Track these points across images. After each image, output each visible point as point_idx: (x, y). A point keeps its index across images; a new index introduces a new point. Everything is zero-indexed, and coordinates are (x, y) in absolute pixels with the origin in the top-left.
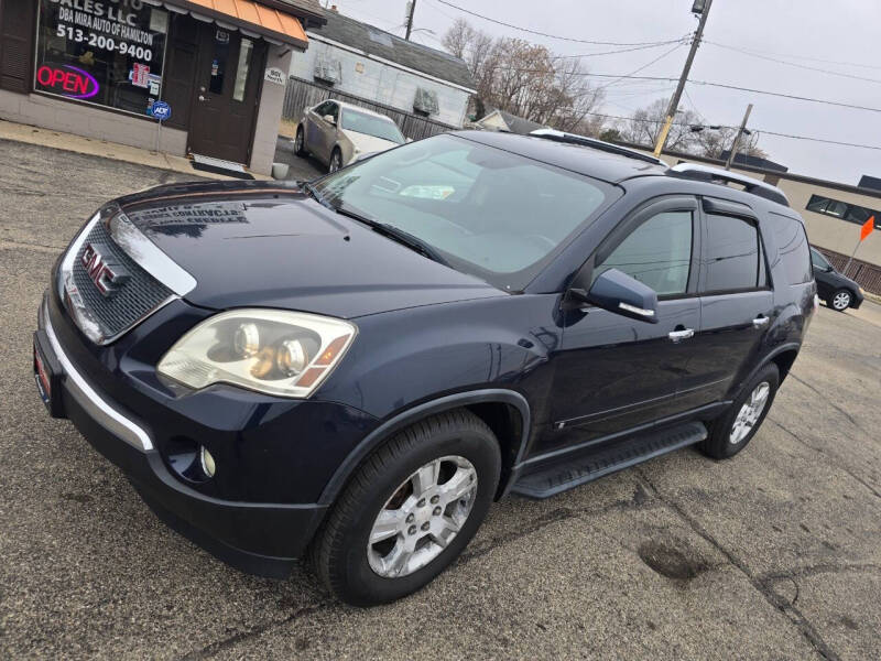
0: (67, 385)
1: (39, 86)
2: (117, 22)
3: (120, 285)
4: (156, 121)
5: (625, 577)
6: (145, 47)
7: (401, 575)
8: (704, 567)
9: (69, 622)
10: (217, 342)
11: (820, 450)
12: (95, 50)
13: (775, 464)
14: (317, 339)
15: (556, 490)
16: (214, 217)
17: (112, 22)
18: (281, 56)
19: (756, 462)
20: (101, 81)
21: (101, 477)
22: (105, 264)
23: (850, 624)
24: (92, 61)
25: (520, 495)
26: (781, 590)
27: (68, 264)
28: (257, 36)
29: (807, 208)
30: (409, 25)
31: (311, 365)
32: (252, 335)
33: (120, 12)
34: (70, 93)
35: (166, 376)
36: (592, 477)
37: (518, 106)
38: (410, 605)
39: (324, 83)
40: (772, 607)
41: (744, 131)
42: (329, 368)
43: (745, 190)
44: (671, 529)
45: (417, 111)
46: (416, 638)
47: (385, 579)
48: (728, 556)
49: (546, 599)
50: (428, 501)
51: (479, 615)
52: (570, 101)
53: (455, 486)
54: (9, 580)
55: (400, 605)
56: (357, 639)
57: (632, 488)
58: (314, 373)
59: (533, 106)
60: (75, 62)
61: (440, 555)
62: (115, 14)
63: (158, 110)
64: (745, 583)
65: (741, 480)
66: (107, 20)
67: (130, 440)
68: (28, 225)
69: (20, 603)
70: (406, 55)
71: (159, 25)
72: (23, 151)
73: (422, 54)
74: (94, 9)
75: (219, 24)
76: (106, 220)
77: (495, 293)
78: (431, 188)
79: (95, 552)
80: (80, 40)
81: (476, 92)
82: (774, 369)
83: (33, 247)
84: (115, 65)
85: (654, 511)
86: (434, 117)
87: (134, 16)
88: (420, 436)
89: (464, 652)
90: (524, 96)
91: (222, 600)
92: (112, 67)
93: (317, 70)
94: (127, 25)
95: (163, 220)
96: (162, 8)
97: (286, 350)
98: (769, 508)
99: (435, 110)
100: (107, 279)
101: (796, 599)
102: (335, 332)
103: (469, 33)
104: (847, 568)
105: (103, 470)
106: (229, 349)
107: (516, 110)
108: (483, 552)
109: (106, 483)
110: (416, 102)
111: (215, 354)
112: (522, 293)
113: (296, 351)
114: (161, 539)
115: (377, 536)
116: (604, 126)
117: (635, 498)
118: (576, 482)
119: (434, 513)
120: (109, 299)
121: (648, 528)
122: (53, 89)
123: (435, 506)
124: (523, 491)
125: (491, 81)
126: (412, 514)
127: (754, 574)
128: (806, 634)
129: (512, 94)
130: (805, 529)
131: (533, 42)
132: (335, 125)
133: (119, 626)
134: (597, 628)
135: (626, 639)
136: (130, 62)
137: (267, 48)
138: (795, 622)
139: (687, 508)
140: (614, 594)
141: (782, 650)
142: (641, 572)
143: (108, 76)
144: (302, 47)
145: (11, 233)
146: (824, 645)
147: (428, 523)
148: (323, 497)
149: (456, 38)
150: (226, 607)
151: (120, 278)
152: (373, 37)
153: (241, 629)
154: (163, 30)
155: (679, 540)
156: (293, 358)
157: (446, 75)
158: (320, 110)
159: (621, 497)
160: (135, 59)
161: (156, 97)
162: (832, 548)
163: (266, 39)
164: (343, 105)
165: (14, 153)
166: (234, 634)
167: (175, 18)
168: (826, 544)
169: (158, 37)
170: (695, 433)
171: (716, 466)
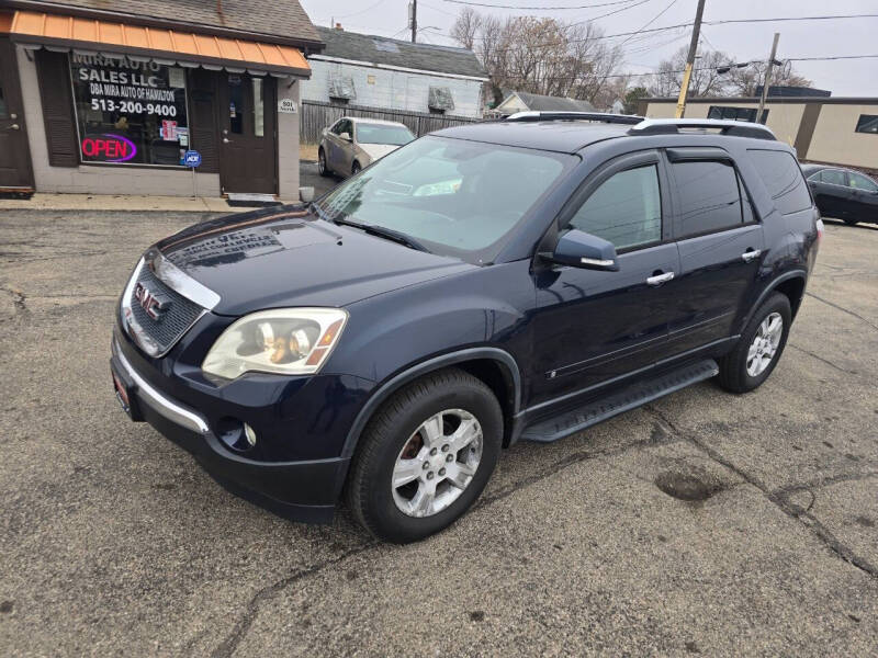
0: (140, 393)
1: (86, 158)
2: (141, 87)
3: (165, 310)
4: (190, 169)
5: (639, 502)
6: (169, 104)
7: (428, 514)
8: (719, 488)
9: (170, 575)
10: (242, 341)
11: (854, 373)
12: (127, 115)
13: (802, 391)
14: (317, 326)
15: (563, 433)
16: (250, 243)
17: (136, 87)
18: (289, 87)
19: (782, 391)
20: (137, 141)
21: (182, 470)
22: (152, 296)
23: (866, 522)
24: (127, 126)
25: (530, 441)
26: (795, 500)
27: (127, 302)
28: (264, 74)
29: (858, 130)
30: (414, 26)
31: (315, 347)
32: (267, 331)
33: (142, 77)
34: (112, 158)
35: (209, 374)
36: (598, 419)
37: (536, 84)
38: (442, 540)
39: (340, 101)
40: (785, 515)
41: (773, 62)
42: (330, 347)
43: (722, 133)
44: (688, 460)
45: (433, 110)
46: (447, 564)
47: (413, 518)
48: (745, 476)
49: (563, 526)
50: (439, 450)
51: (502, 543)
52: (589, 68)
53: (460, 436)
54: (121, 550)
55: (432, 541)
56: (397, 568)
57: (650, 428)
58: (318, 353)
59: (551, 80)
60: (113, 130)
61: (461, 496)
62: (138, 80)
63: (190, 159)
64: (760, 497)
65: (763, 409)
66: (132, 86)
67: (189, 426)
68: (96, 280)
69: (132, 564)
70: (415, 57)
71: (178, 82)
72: (83, 217)
73: (429, 54)
74: (119, 79)
75: (229, 70)
76: (149, 262)
77: (468, 268)
78: (441, 184)
79: (183, 524)
80: (112, 109)
81: (487, 80)
82: (782, 299)
83: (103, 298)
84: (148, 124)
85: (671, 445)
86: (450, 113)
87: (155, 78)
88: (419, 395)
89: (488, 572)
90: (541, 72)
91: (286, 549)
92: (145, 127)
93: (331, 91)
94: (150, 87)
95: (202, 254)
96: (177, 66)
97: (294, 338)
98: (792, 431)
99: (451, 106)
100: (155, 307)
101: (811, 506)
102: (330, 319)
103: (477, 20)
104: (870, 474)
105: (182, 464)
106: (253, 345)
107: (535, 89)
108: (506, 494)
109: (185, 473)
110: (430, 101)
111: (242, 351)
112: (492, 264)
113: (302, 338)
114: (234, 510)
115: (398, 481)
116: (629, 86)
117: (652, 437)
118: (583, 425)
119: (447, 460)
120: (159, 322)
121: (664, 461)
122: (98, 158)
123: (447, 454)
124: (532, 437)
125: (505, 64)
126: (427, 462)
127: (770, 489)
128: (819, 535)
129: (527, 73)
130: (829, 445)
131: (540, 17)
132: (351, 141)
133: (207, 574)
134: (610, 544)
135: (637, 551)
136: (159, 120)
137: (275, 83)
138: (808, 525)
139: (706, 439)
140: (628, 517)
141: (792, 549)
142: (655, 498)
143: (143, 135)
144: (306, 75)
145: (84, 289)
146: (836, 542)
147: (443, 469)
148: (344, 452)
149: (464, 29)
150: (289, 555)
151: (164, 304)
152: (379, 47)
153: (303, 569)
154: (182, 85)
155: (695, 467)
156: (300, 344)
157: (456, 69)
158: (337, 130)
159: (638, 437)
160: (163, 117)
161: (186, 148)
162: (856, 459)
163: (272, 75)
164: (355, 120)
165: (75, 221)
166: (297, 573)
167: (190, 72)
168: (850, 457)
169: (179, 92)
170: (704, 370)
171: (739, 399)
